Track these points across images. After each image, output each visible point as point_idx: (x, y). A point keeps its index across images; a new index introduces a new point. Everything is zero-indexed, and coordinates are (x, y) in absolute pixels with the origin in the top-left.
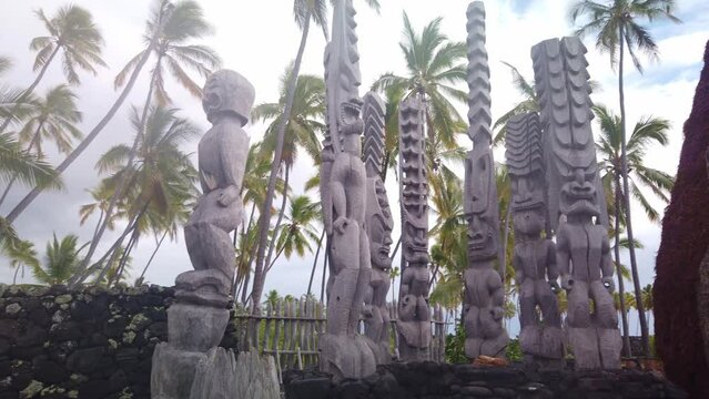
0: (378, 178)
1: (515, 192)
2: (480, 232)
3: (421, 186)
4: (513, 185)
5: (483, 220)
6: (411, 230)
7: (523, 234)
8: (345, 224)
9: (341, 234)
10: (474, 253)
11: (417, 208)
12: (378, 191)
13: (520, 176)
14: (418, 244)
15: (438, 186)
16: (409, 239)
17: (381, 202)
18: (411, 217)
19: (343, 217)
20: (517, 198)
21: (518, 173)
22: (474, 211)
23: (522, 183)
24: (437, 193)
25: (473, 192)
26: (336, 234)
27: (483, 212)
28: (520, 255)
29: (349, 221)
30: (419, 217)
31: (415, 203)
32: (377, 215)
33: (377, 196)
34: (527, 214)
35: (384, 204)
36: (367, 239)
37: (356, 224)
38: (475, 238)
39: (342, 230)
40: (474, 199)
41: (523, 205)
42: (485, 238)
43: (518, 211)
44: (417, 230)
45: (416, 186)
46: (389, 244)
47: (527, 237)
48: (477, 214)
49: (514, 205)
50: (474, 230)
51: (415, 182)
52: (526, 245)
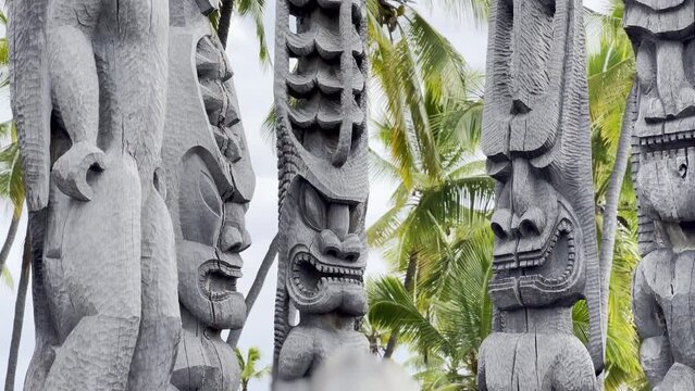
0: (204, 28)
1: (645, 88)
2: (532, 214)
3: (348, 61)
4: (641, 65)
5: (544, 176)
6: (311, 203)
7: (667, 222)
8: (96, 170)
9: (78, 200)
10: (514, 283)
11: (332, 132)
12: (205, 73)
13: (666, 37)
14: (332, 252)
15: (398, 79)
16: (303, 235)
17: (212, 107)
18: (311, 163)
19: (85, 146)
20: (652, 106)
21: (658, 25)
22: (517, 146)
23: (669, 57)
24: (394, 106)
25: (514, 83)
26: (62, 199)
27: (544, 150)
28: (656, 288)
29: (106, 159)
30: (338, 164)
31: (325, 118)
32: (199, 151)
33: (202, 90)
34: (680, 158)
35: (221, 116)
36: (166, 224)
37: (130, 167)
38: (517, 235)
39: (84, 188)
40: (519, 109)
41: (671, 127)
42: (546, 235)
43: (653, 146)
44: (329, 204)
45: (333, 62)
46: (236, 249)
47: (678, 234)
48: (527, 156)
49: (642, 129)
50: (515, 209)
51: (326, 45)
52: (675, 258)
